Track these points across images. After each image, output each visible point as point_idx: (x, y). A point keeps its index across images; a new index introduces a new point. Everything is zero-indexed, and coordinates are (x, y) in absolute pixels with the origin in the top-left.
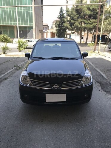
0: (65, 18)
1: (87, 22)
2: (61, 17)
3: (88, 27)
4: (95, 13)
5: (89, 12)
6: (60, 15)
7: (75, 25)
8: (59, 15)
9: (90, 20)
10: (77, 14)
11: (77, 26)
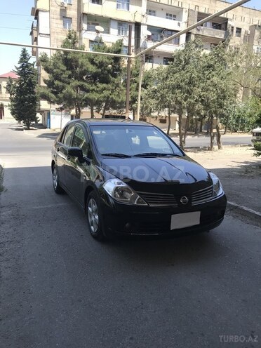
0: (33, 74)
1: (91, 88)
2: (25, 70)
3: (95, 99)
4: (106, 72)
5: (92, 69)
6: (22, 67)
7: (64, 91)
8: (19, 66)
9: (96, 85)
10: (67, 69)
11: (71, 95)
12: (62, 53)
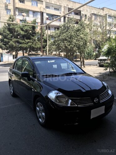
1: (22, 42)
3: (24, 47)
4: (29, 34)
9: (24, 40)
10: (10, 33)
11: (13, 45)
12: (7, 25)
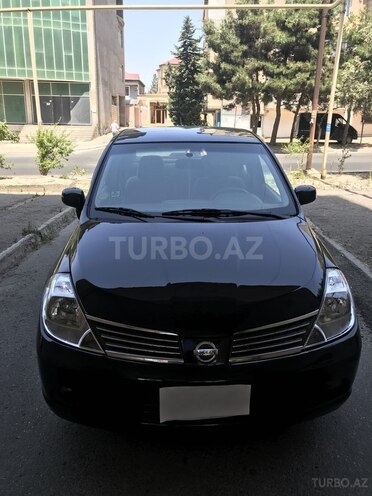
0: (199, 55)
1: (277, 71)
2: (187, 52)
3: (281, 87)
4: (304, 40)
5: (281, 37)
6: (184, 45)
7: (234, 79)
8: (180, 44)
9: (285, 64)
10: (241, 43)
11: (244, 84)
